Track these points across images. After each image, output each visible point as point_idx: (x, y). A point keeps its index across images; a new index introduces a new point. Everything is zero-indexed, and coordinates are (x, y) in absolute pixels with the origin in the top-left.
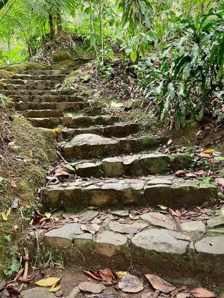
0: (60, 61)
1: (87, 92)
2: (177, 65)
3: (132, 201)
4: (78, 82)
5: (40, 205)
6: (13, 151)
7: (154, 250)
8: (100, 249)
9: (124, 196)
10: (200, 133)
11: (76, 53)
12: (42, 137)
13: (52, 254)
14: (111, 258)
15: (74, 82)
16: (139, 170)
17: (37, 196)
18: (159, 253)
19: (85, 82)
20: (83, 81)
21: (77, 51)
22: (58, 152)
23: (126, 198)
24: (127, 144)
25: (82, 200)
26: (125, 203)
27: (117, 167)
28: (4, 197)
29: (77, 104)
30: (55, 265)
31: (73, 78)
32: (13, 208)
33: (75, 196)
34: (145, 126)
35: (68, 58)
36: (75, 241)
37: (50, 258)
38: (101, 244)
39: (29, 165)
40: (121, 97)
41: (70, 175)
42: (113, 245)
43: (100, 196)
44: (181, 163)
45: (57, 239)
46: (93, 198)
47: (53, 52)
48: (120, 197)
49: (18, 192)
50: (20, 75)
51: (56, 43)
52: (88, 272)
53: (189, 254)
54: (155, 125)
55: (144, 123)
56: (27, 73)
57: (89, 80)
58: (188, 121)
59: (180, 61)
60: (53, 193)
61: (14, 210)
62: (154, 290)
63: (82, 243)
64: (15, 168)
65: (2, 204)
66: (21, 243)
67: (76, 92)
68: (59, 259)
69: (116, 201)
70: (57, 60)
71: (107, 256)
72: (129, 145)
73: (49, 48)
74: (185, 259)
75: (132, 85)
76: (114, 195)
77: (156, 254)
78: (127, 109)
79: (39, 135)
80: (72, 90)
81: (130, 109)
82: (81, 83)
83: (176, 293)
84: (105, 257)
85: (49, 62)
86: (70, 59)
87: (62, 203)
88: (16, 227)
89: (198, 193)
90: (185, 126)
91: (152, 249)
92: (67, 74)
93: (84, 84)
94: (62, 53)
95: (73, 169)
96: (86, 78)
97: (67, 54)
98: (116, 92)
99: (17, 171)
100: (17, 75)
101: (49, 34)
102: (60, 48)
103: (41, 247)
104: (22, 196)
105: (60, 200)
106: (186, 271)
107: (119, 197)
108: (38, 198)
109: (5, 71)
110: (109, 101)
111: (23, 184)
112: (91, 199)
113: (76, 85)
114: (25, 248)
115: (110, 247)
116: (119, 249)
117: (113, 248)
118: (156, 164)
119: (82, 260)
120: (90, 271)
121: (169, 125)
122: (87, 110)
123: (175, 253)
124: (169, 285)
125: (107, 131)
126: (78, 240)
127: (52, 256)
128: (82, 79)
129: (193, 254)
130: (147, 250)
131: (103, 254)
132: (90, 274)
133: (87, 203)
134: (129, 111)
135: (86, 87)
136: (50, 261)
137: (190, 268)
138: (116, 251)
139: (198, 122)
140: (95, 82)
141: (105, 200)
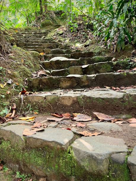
0: (46, 26)
1: (61, 40)
2: (119, 7)
3: (86, 84)
4: (56, 35)
5: (26, 86)
6: (11, 58)
7: (99, 98)
8: (62, 101)
9: (81, 81)
10: (135, 51)
11: (56, 21)
12: (31, 55)
13: (31, 106)
14: (70, 106)
15: (54, 36)
16: (92, 71)
17: (25, 82)
18: (103, 99)
19: (60, 35)
20: (59, 34)
21: (56, 20)
22: (41, 66)
23: (83, 82)
24: (85, 61)
25: (54, 84)
26: (82, 86)
27: (78, 70)
28: (3, 78)
29: (54, 45)
30: (33, 113)
31: (52, 34)
32: (8, 83)
33: (49, 82)
34: (98, 53)
35: (51, 24)
36: (46, 98)
37: (30, 109)
38: (63, 97)
39: (21, 65)
40: (82, 41)
41: (47, 75)
42: (71, 96)
43: (65, 82)
44: (120, 66)
45: (35, 97)
46: (61, 83)
47: (42, 21)
48: (79, 82)
49: (12, 76)
50: (21, 32)
51: (44, 16)
52: (54, 114)
53: (125, 97)
54: (104, 51)
55: (97, 51)
56: (25, 32)
57: (63, 33)
58: (126, 45)
59: (121, 4)
60: (35, 80)
61: (9, 84)
62: (99, 120)
63: (51, 98)
64: (12, 65)
65: (1, 81)
66: (12, 101)
67: (55, 40)
68: (35, 109)
69: (76, 84)
70: (44, 26)
71: (67, 105)
72: (87, 62)
73: (39, 19)
74: (122, 102)
75: (89, 35)
76: (75, 81)
77: (101, 100)
78: (86, 46)
79: (29, 54)
80: (52, 38)
81: (88, 45)
82: (58, 36)
83: (115, 121)
84: (66, 106)
85: (39, 27)
86: (52, 25)
87: (41, 87)
88: (9, 92)
89: (132, 77)
90: (124, 48)
91: (98, 97)
92: (50, 32)
93: (60, 36)
94: (47, 21)
95: (50, 72)
96: (61, 33)
97: (50, 22)
98: (80, 38)
99: (12, 66)
100: (19, 32)
101: (39, 12)
102: (46, 18)
103: (24, 102)
104: (15, 79)
105: (39, 85)
106: (123, 110)
107: (77, 81)
108: (25, 83)
109: (12, 30)
110: (75, 44)
111: (16, 73)
112: (59, 83)
113: (55, 37)
114: (14, 104)
115: (69, 98)
116: (75, 99)
117: (71, 99)
118: (104, 67)
119: (51, 109)
120: (56, 114)
121: (113, 50)
122: (60, 47)
123: (115, 98)
124: (110, 117)
125: (72, 56)
126: (49, 96)
127: (31, 108)
128: (58, 33)
129: (128, 97)
130: (95, 98)
131: (64, 104)
132: (55, 115)
133: (57, 86)
134: (87, 47)
135: (61, 38)
136: (30, 110)
137: (125, 107)
138: (73, 101)
139: (133, 46)
140: (66, 34)
141: (68, 84)
